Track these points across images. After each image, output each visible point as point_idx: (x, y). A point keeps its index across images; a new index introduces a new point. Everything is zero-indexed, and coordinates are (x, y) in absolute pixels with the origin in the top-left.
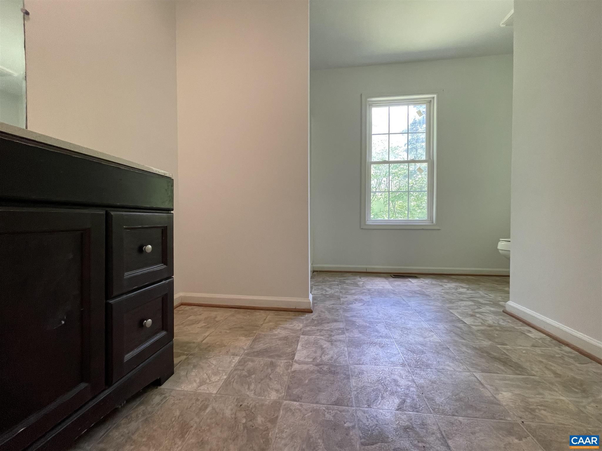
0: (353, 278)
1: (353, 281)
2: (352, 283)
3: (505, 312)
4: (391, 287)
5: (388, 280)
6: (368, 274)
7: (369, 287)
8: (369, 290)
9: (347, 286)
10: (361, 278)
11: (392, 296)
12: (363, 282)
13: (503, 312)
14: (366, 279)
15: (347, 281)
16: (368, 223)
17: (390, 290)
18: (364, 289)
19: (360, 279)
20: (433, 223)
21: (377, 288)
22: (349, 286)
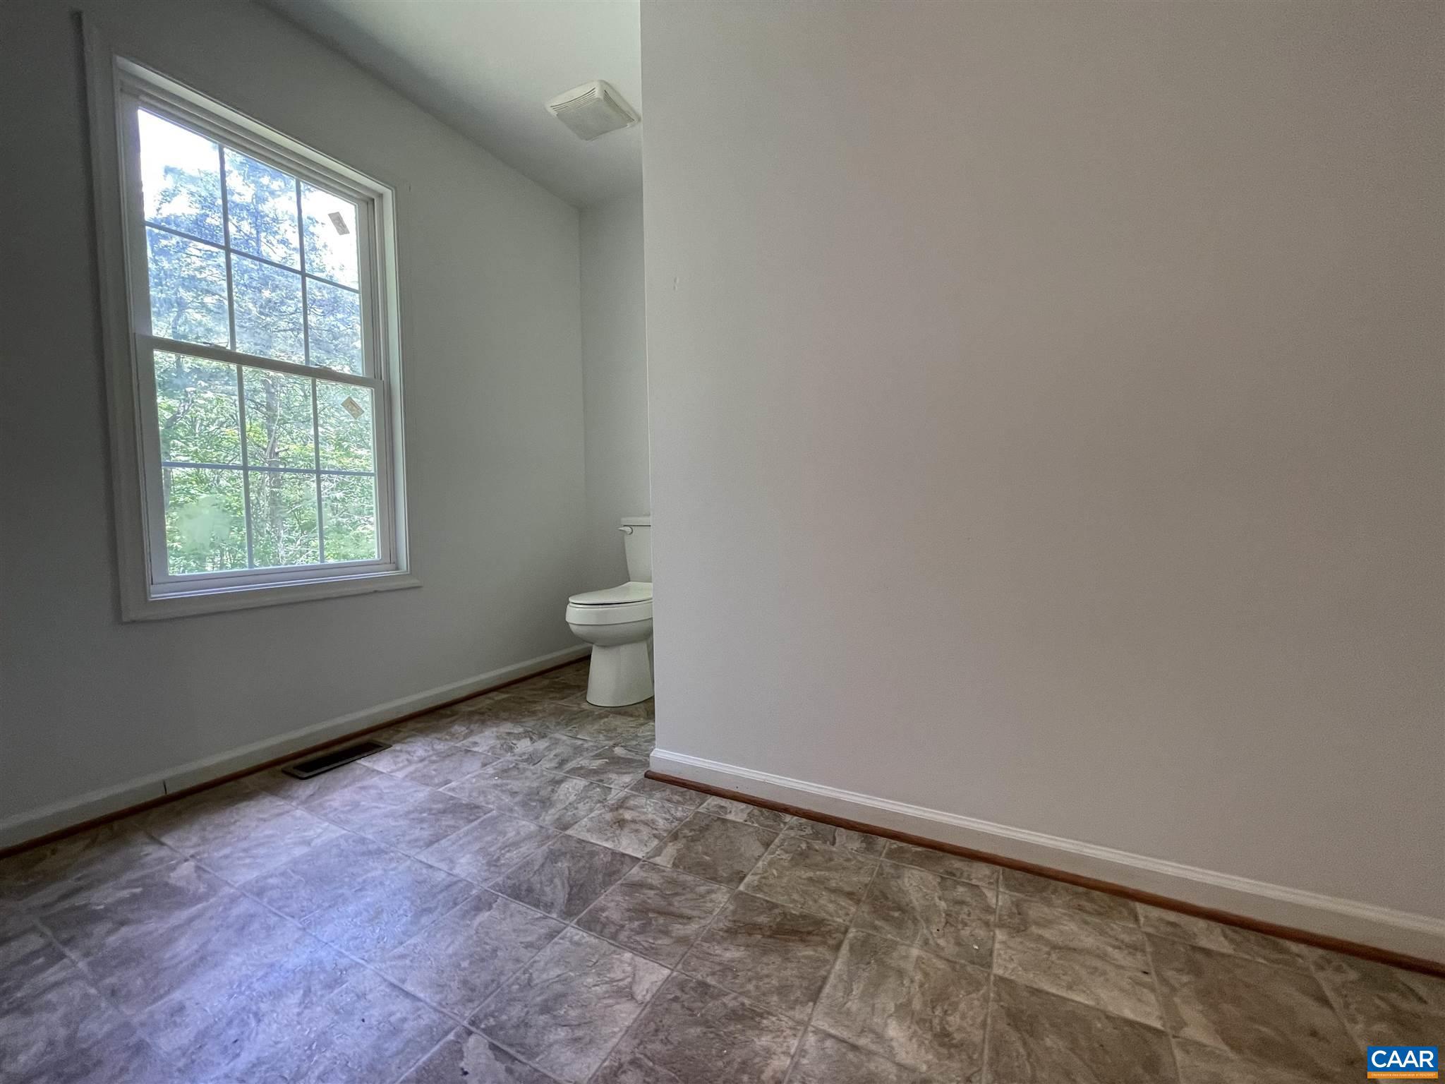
0: (115, 861)
1: (131, 884)
2: (134, 898)
3: (649, 776)
4: (333, 827)
5: (291, 798)
6: (178, 805)
7: (245, 876)
8: (260, 893)
9: (124, 931)
10: (163, 844)
11: (376, 869)
12: (192, 863)
13: (646, 776)
14: (195, 839)
15: (102, 897)
16: (157, 593)
17: (342, 842)
18: (233, 900)
19: (164, 852)
20: (397, 569)
21: (284, 859)
22: (140, 921)
